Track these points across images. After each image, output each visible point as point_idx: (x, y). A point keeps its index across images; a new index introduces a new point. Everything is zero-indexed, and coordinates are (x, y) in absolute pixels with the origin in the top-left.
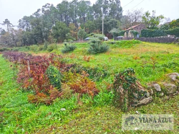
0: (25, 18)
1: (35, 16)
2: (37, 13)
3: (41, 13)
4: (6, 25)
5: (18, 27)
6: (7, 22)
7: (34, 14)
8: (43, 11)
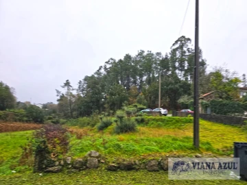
0: (87, 79)
1: (96, 76)
2: (98, 72)
3: (102, 71)
4: (66, 88)
5: (77, 90)
6: (67, 84)
7: (96, 73)
8: (105, 69)
